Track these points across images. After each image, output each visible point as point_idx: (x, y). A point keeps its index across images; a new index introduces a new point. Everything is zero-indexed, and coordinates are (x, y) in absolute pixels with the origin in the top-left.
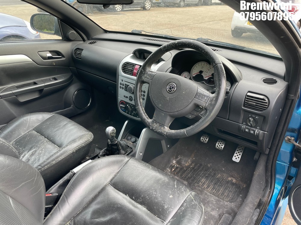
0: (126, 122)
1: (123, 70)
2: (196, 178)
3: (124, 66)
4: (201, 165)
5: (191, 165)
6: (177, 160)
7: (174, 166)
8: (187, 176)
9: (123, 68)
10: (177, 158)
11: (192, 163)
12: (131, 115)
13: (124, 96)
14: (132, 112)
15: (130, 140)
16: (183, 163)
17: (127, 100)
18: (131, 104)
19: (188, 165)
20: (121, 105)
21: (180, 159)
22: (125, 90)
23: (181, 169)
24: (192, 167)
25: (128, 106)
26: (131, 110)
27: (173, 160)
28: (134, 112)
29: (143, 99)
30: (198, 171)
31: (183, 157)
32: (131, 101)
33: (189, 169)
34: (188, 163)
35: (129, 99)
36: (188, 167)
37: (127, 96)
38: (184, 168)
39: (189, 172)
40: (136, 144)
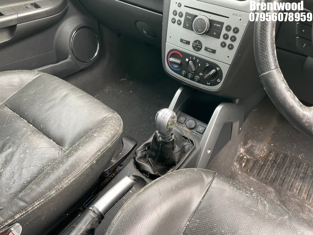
0: (179, 92)
2: (286, 180)
4: (286, 156)
5: (268, 155)
6: (246, 147)
7: (243, 157)
8: (269, 176)
10: (245, 143)
11: (270, 152)
12: (192, 79)
13: (182, 41)
14: (196, 73)
15: (184, 125)
16: (256, 152)
17: (189, 50)
18: (197, 58)
19: (265, 156)
20: (171, 59)
21: (252, 146)
22: (185, 27)
23: (256, 162)
24: (272, 160)
25: (189, 61)
26: (194, 70)
27: (240, 148)
28: (201, 74)
29: (230, 47)
30: (284, 166)
31: (256, 143)
32: (197, 51)
33: (269, 162)
34: (263, 152)
35: (193, 46)
36: (266, 159)
37: (189, 41)
38: (259, 161)
39: (271, 169)
40: (197, 132)
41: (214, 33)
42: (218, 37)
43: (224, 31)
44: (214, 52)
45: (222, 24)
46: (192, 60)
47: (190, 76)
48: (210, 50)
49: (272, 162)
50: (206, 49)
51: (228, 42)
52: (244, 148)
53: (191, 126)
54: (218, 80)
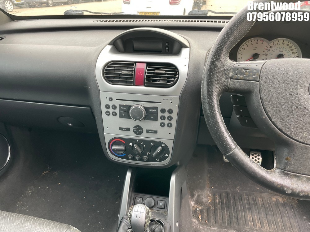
0: (129, 175)
1: (107, 77)
2: (239, 217)
3: (106, 70)
4: (227, 194)
5: (214, 199)
6: (194, 199)
7: (196, 209)
8: (225, 219)
9: (106, 74)
10: (193, 196)
11: (214, 195)
12: (141, 160)
13: (121, 129)
14: (144, 153)
16: (205, 200)
17: (131, 135)
18: (140, 140)
19: (212, 200)
20: (114, 148)
21: (199, 196)
22: (121, 116)
23: (208, 209)
24: (219, 202)
25: (133, 145)
26: (140, 151)
27: (190, 202)
28: (148, 153)
29: (169, 125)
30: (231, 204)
31: (200, 191)
32: (138, 135)
33: (218, 205)
34: (209, 197)
35: (134, 131)
36: (214, 203)
37: (129, 128)
38: (210, 208)
39: (223, 212)
40: (158, 209)
41: (152, 117)
42: (156, 119)
43: (160, 114)
44: (156, 132)
45: (156, 108)
46: (136, 143)
47: (138, 158)
48: (152, 132)
49: (220, 204)
50: (148, 131)
51: (166, 121)
52: (194, 201)
53: (151, 205)
54: (166, 155)
